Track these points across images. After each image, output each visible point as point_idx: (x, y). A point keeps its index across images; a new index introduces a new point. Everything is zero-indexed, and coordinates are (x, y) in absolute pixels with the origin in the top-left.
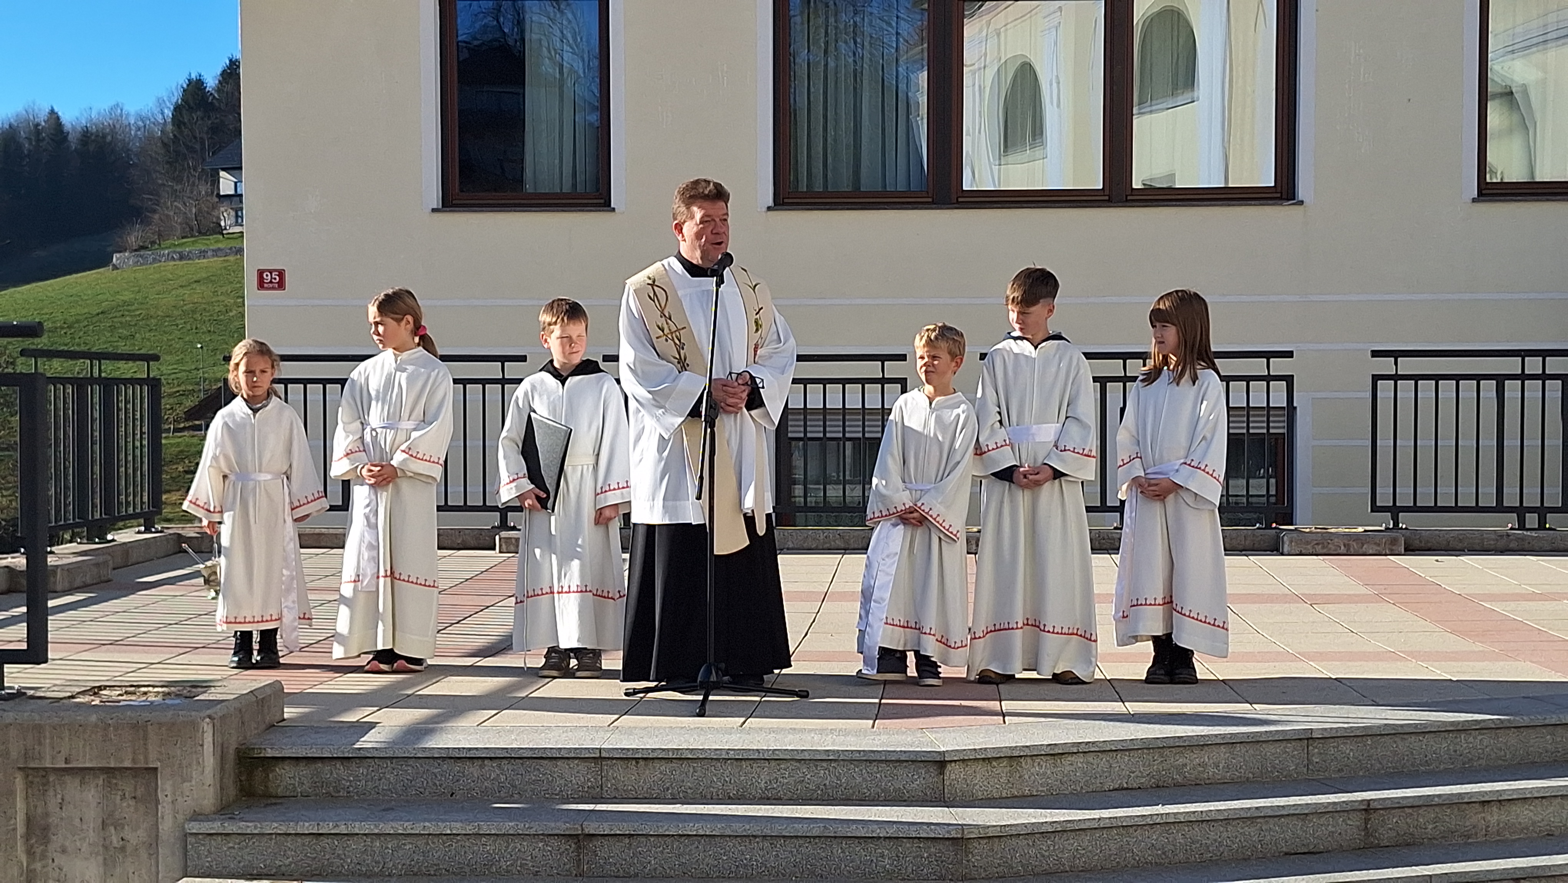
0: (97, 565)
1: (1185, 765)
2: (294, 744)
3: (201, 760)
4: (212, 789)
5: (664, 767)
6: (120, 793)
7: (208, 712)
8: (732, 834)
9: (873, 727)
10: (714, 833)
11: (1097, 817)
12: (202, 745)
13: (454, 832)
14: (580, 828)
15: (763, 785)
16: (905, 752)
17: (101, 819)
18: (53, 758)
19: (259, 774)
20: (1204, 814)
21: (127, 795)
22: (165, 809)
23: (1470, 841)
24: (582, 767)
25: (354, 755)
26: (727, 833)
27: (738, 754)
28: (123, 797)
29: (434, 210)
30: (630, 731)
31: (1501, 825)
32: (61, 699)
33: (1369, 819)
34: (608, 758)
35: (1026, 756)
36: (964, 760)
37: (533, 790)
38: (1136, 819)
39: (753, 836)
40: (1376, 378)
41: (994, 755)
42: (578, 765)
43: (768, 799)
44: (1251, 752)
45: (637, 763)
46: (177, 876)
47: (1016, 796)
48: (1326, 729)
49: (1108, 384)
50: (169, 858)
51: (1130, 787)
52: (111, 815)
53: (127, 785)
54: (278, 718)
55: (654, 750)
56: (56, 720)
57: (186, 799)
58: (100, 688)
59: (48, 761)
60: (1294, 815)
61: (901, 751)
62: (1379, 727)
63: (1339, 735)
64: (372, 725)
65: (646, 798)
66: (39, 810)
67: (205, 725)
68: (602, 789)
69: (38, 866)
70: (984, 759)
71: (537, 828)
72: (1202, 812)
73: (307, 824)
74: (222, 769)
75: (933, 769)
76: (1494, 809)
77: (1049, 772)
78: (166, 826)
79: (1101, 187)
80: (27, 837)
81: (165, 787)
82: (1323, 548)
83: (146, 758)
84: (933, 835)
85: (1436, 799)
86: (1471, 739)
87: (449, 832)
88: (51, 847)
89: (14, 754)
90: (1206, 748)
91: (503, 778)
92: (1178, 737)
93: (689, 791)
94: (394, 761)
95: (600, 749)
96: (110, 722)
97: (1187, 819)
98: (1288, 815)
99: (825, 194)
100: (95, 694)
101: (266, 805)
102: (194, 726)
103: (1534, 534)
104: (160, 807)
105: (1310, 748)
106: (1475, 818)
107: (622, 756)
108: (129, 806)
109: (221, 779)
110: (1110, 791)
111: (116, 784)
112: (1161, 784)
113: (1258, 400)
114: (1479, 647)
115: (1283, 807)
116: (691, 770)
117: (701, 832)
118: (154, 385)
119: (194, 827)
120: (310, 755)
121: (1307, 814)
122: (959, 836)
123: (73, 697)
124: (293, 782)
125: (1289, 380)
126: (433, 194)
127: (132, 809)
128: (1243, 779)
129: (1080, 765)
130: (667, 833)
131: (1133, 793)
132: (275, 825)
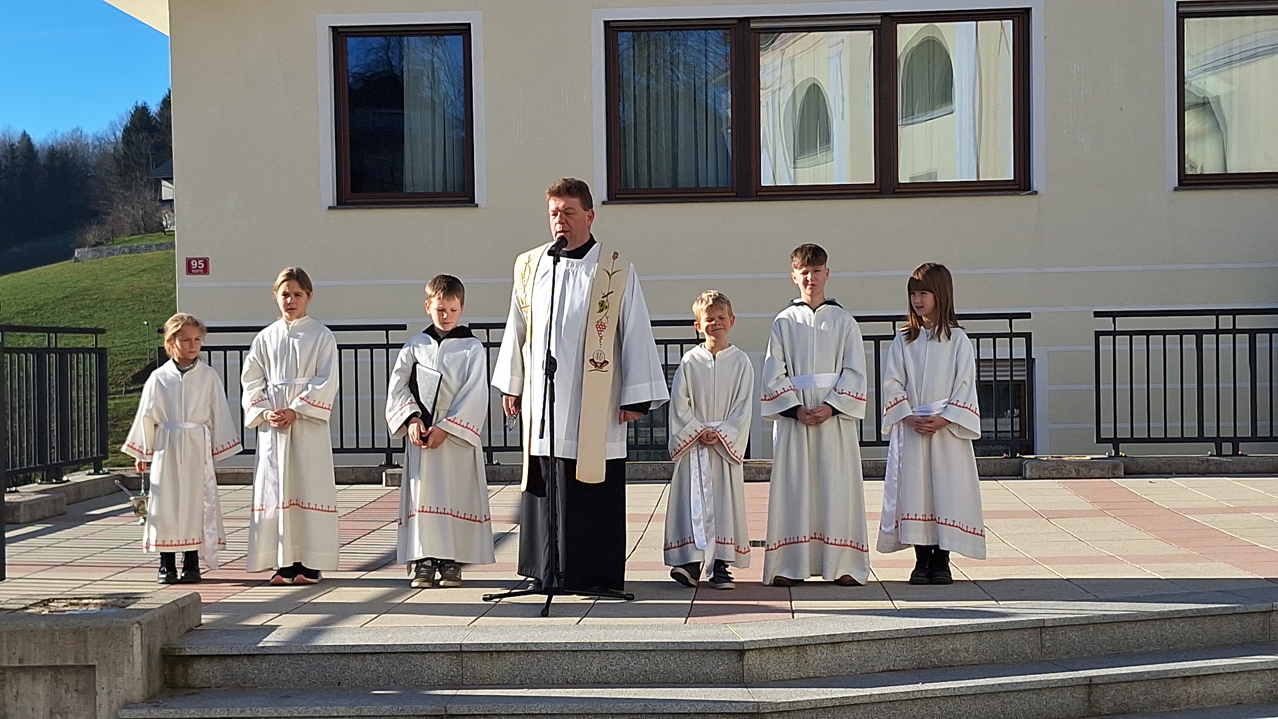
0: (54, 501)
1: (940, 650)
2: (209, 644)
3: (131, 659)
4: (140, 683)
5: (514, 658)
6: (65, 686)
7: (138, 619)
8: (570, 712)
9: (686, 622)
10: (555, 712)
11: (869, 693)
12: (132, 646)
13: (340, 714)
14: (444, 710)
15: (594, 672)
16: (711, 643)
17: (48, 709)
18: (9, 658)
19: (180, 669)
20: (956, 690)
21: (70, 689)
22: (102, 699)
23: (1175, 709)
24: (446, 659)
25: (258, 653)
26: (564, 712)
27: (574, 647)
28: (67, 691)
29: (330, 208)
30: (486, 629)
31: (1200, 696)
32: (17, 610)
33: (1092, 692)
34: (468, 652)
35: (810, 645)
36: (759, 649)
37: (405, 679)
38: (901, 695)
39: (586, 714)
40: (1098, 334)
41: (785, 644)
42: (442, 658)
43: (599, 683)
44: (995, 639)
45: (491, 655)
47: (803, 678)
48: (1056, 619)
49: (881, 342)
51: (896, 668)
52: (57, 705)
53: (70, 680)
54: (198, 624)
55: (505, 644)
56: (12, 628)
57: (119, 690)
58: (49, 601)
59: (5, 661)
60: (1030, 690)
61: (708, 642)
62: (1099, 616)
63: (1066, 624)
64: (274, 628)
65: (498, 684)
67: (135, 629)
68: (462, 678)
70: (776, 648)
71: (408, 710)
72: (954, 688)
73: (218, 710)
74: (149, 665)
75: (734, 656)
76: (1194, 684)
77: (829, 658)
78: (103, 713)
79: (873, 182)
81: (102, 681)
82: (1058, 472)
83: (86, 657)
84: (734, 711)
85: (1146, 676)
86: (1174, 627)
87: (336, 714)
90: (958, 636)
91: (381, 669)
92: (935, 627)
93: (534, 678)
94: (291, 657)
95: (461, 644)
96: (56, 628)
97: (942, 694)
98: (1025, 690)
99: (650, 190)
100: (45, 605)
101: (185, 695)
102: (125, 630)
103: (1229, 459)
104: (97, 697)
105: (1044, 635)
106: (1178, 691)
107: (478, 650)
108: (72, 697)
109: (148, 675)
110: (879, 672)
111: (61, 680)
112: (921, 666)
113: (1003, 353)
114: (1183, 551)
115: (1021, 683)
116: (536, 659)
117: (543, 711)
118: (101, 353)
119: (126, 714)
120: (222, 653)
121: (1040, 689)
122: (755, 711)
123: (26, 608)
124: (208, 674)
125: (1028, 336)
126: (329, 194)
127: (75, 700)
128: (989, 661)
129: (854, 651)
130: (515, 712)
131: (899, 674)
132: (192, 711)
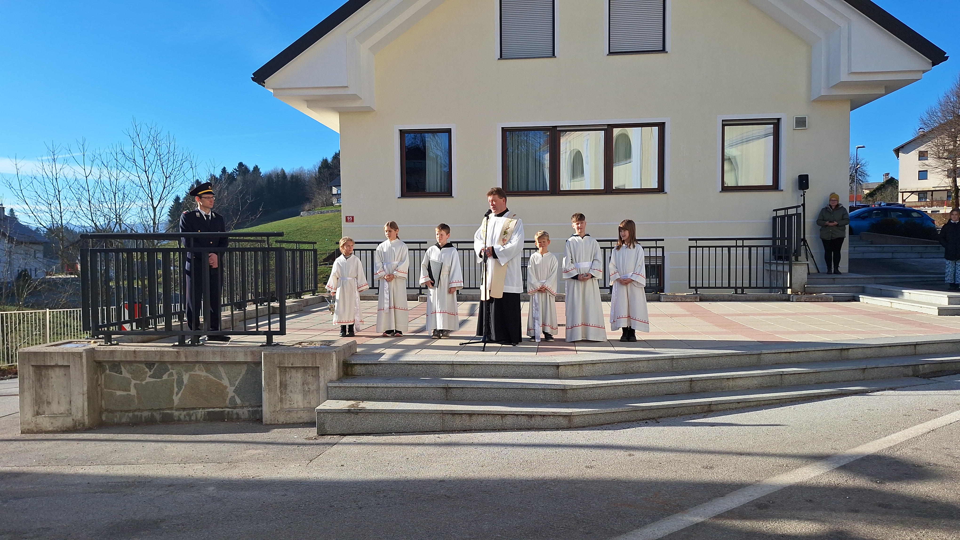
1: (633, 367)
2: (360, 359)
3: (332, 364)
4: (335, 373)
5: (473, 367)
6: (308, 374)
7: (334, 349)
12: (333, 360)
13: (409, 386)
14: (446, 385)
16: (547, 363)
17: (302, 382)
19: (350, 369)
22: (322, 379)
23: (723, 390)
24: (448, 367)
25: (378, 363)
27: (496, 363)
28: (309, 376)
29: (399, 198)
30: (462, 356)
31: (733, 386)
32: (290, 346)
33: (692, 384)
34: (455, 364)
35: (584, 364)
36: (565, 365)
37: (432, 374)
38: (620, 383)
40: (690, 247)
41: (575, 363)
42: (446, 366)
43: (504, 377)
44: (655, 363)
45: (464, 365)
46: (325, 400)
47: (580, 376)
48: (678, 356)
50: (323, 393)
51: (616, 373)
52: (305, 381)
53: (310, 372)
54: (356, 352)
55: (469, 362)
56: (289, 352)
57: (328, 376)
58: (301, 342)
59: (287, 364)
60: (668, 382)
61: (545, 362)
62: (694, 355)
64: (384, 354)
65: (466, 376)
66: (284, 379)
67: (333, 353)
68: (453, 374)
69: (283, 396)
70: (571, 365)
71: (434, 385)
72: (639, 381)
73: (364, 384)
74: (339, 367)
75: (555, 368)
76: (731, 381)
78: (322, 384)
79: (603, 189)
80: (280, 387)
81: (322, 372)
83: (316, 364)
84: (555, 388)
85: (713, 378)
87: (407, 386)
88: (287, 390)
89: (276, 363)
90: (641, 361)
91: (423, 370)
92: (631, 358)
93: (480, 374)
94: (391, 365)
95: (453, 361)
96: (305, 352)
97: (634, 383)
98: (666, 382)
99: (518, 192)
100: (300, 344)
101: (352, 378)
102: (330, 354)
104: (320, 378)
105: (673, 362)
106: (725, 383)
107: (459, 363)
108: (311, 378)
109: (338, 370)
110: (610, 375)
111: (307, 372)
112: (627, 372)
114: (724, 330)
115: (664, 380)
119: (331, 385)
120: (365, 363)
121: (672, 382)
122: (563, 388)
123: (293, 345)
124: (360, 371)
126: (398, 193)
130: (473, 387)
131: (618, 375)
132: (355, 384)
